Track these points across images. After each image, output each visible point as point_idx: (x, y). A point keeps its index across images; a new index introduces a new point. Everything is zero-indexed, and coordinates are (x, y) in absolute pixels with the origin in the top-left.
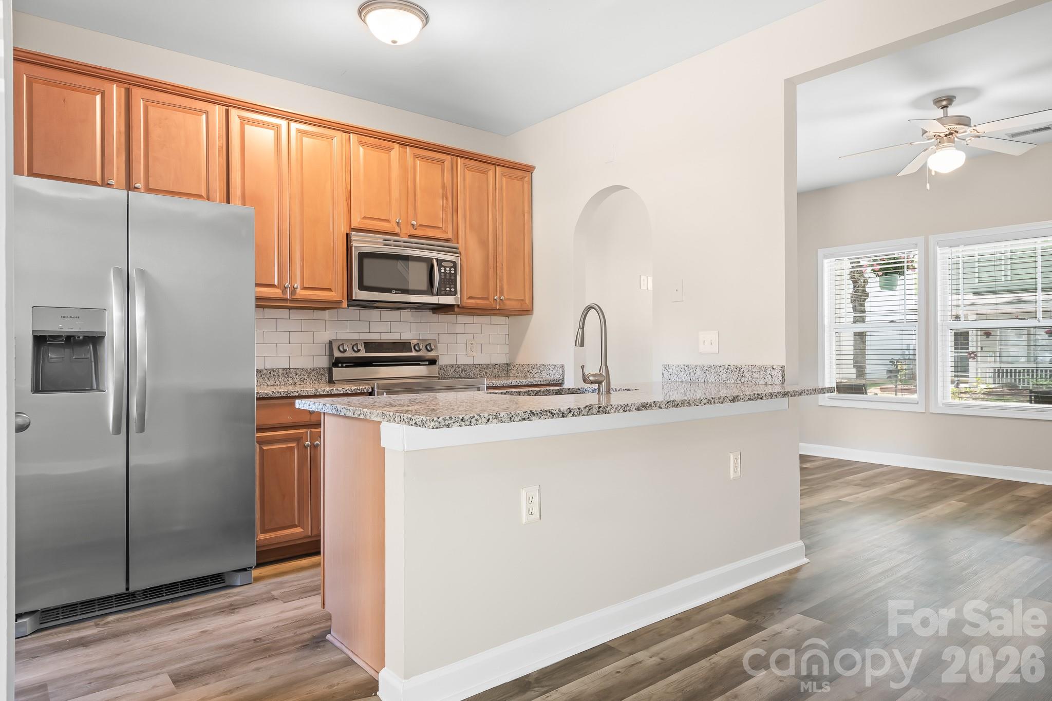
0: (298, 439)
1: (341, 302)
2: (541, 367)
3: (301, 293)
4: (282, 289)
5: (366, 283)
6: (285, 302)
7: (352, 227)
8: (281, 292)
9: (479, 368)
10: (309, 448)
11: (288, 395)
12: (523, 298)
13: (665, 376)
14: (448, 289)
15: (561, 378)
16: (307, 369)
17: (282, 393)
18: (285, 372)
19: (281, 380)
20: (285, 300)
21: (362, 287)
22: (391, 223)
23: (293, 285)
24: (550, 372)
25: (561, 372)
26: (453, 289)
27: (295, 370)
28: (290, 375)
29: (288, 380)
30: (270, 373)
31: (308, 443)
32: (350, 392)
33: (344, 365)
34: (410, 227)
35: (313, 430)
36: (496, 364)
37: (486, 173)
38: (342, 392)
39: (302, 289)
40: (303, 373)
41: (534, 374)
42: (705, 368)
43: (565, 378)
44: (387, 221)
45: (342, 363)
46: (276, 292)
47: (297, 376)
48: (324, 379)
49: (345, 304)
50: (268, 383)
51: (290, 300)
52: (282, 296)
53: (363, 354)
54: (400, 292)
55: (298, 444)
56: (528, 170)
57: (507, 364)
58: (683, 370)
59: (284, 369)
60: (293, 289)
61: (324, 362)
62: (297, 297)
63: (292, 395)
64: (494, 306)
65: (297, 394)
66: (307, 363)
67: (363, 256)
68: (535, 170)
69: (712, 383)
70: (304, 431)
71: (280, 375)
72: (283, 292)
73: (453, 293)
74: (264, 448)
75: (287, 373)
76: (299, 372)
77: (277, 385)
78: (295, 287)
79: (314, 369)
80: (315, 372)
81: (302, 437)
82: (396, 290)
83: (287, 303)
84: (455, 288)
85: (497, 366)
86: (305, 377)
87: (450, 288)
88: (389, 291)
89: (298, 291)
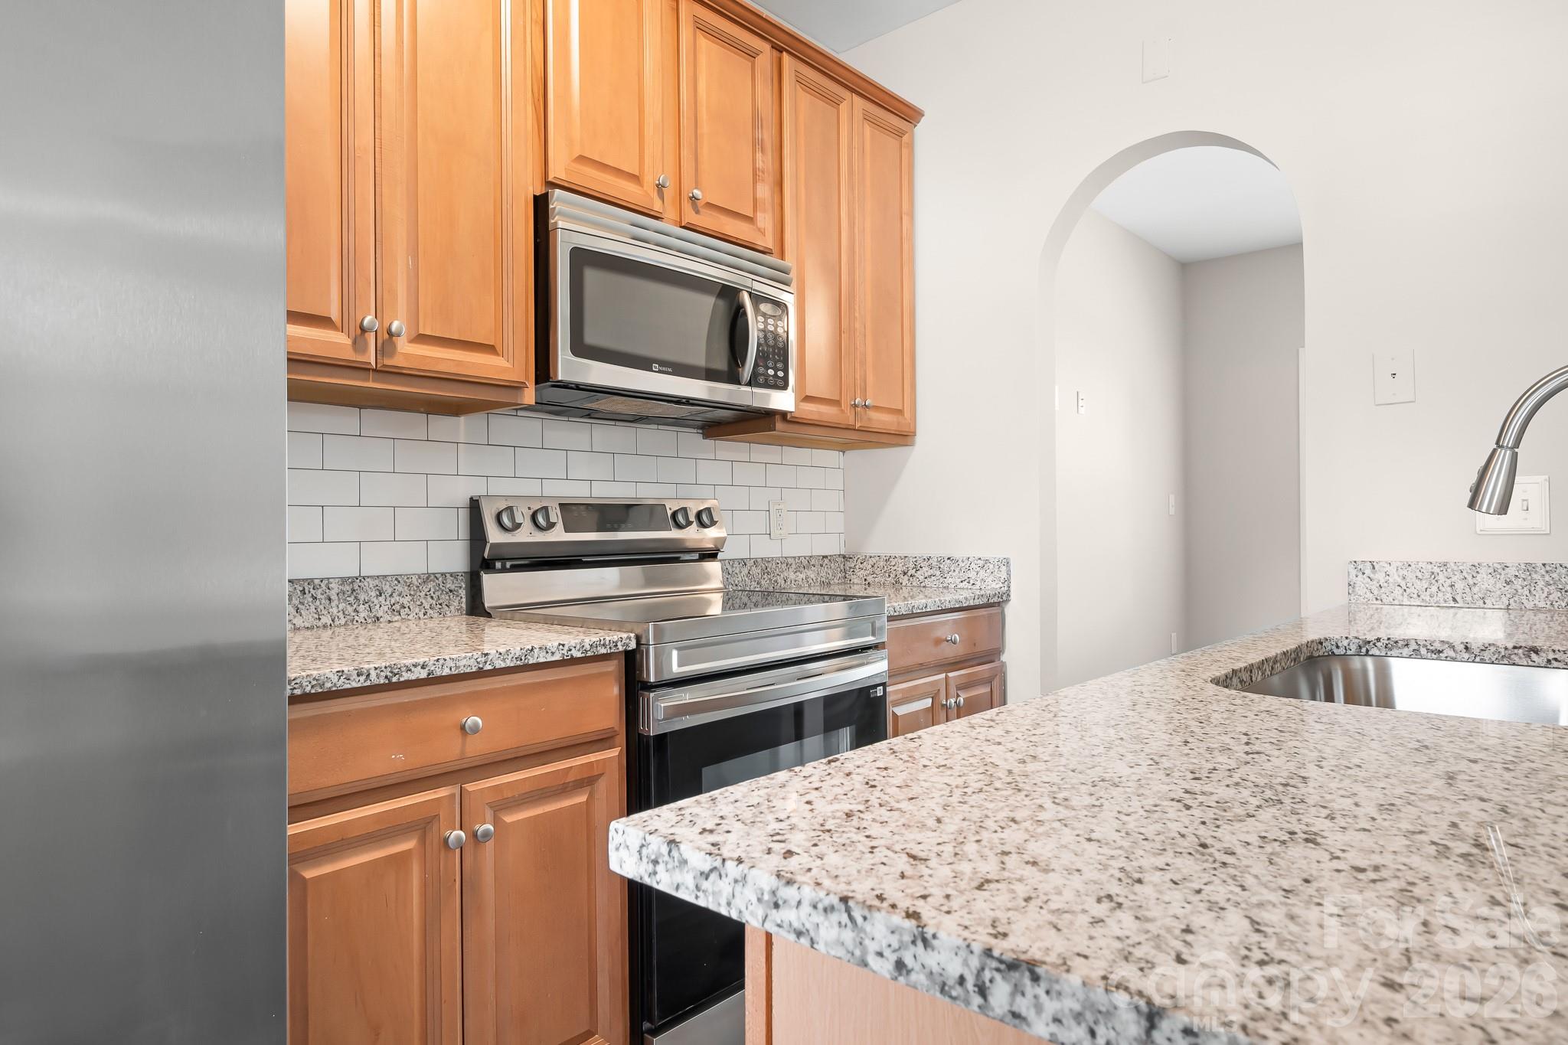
0: (423, 825)
1: (517, 387)
2: (942, 565)
3: (408, 353)
4: (352, 334)
5: (590, 338)
6: (362, 374)
7: (550, 179)
8: (349, 342)
9: (794, 566)
10: (458, 851)
11: (394, 680)
12: (900, 408)
13: (1360, 590)
14: (771, 372)
15: (1006, 588)
16: (408, 576)
17: (373, 674)
18: (348, 588)
19: (334, 610)
20: (362, 369)
21: (580, 348)
22: (642, 186)
23: (386, 325)
24: (972, 574)
25: (1004, 575)
26: (781, 374)
27: (377, 582)
28: (362, 597)
29: (356, 611)
30: (303, 592)
31: (457, 834)
32: (579, 655)
33: (508, 565)
34: (687, 206)
35: (470, 787)
36: (824, 557)
37: (835, 102)
38: (557, 657)
39: (411, 341)
40: (399, 588)
41: (921, 578)
42: (1512, 571)
43: (1012, 589)
44: (635, 178)
45: (503, 559)
46: (334, 342)
47: (381, 599)
48: (456, 604)
49: (529, 396)
50: (298, 621)
51: (375, 370)
52: (349, 355)
53: (558, 535)
54: (670, 370)
55: (423, 841)
56: (909, 114)
57: (844, 557)
58: (1427, 575)
59: (344, 580)
60: (386, 336)
61: (455, 558)
62: (397, 361)
63: (406, 676)
64: (851, 422)
65: (423, 674)
66: (411, 561)
67: (582, 258)
68: (923, 119)
69: (1537, 610)
70: (443, 792)
71: (334, 597)
72: (355, 342)
73: (780, 383)
74: (309, 874)
75: (353, 590)
76: (388, 590)
77: (325, 626)
78: (394, 328)
79: (428, 578)
80: (431, 585)
81: (438, 815)
82: (662, 363)
83: (367, 380)
84: (786, 371)
85: (826, 561)
86: (405, 601)
87: (776, 370)
88: (642, 363)
89: (404, 346)
